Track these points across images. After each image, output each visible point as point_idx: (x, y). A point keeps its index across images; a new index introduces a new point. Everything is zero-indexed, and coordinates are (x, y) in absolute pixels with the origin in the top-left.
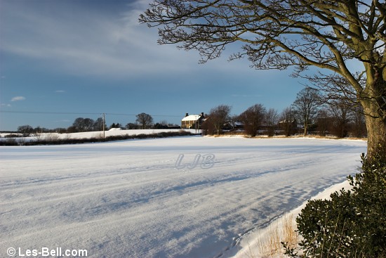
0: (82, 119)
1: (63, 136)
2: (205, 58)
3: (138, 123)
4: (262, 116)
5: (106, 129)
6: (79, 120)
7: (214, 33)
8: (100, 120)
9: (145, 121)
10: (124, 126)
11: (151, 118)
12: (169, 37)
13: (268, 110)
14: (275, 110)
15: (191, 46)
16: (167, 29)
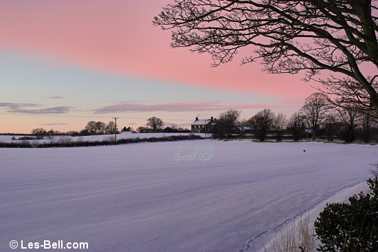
0: (94, 122)
1: (75, 139)
2: (218, 62)
3: (149, 127)
4: (271, 121)
5: (118, 133)
6: (91, 123)
7: (227, 36)
8: (111, 123)
9: (155, 125)
10: (135, 130)
11: (161, 122)
12: (181, 41)
13: (276, 115)
14: (284, 115)
15: (204, 49)
16: (181, 32)
